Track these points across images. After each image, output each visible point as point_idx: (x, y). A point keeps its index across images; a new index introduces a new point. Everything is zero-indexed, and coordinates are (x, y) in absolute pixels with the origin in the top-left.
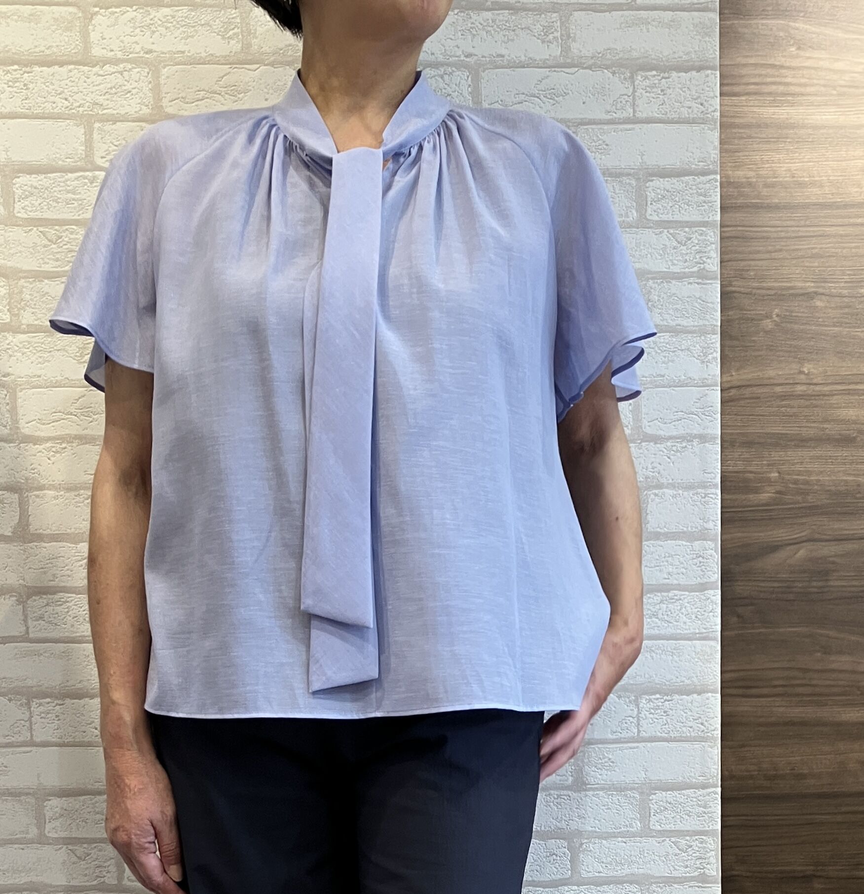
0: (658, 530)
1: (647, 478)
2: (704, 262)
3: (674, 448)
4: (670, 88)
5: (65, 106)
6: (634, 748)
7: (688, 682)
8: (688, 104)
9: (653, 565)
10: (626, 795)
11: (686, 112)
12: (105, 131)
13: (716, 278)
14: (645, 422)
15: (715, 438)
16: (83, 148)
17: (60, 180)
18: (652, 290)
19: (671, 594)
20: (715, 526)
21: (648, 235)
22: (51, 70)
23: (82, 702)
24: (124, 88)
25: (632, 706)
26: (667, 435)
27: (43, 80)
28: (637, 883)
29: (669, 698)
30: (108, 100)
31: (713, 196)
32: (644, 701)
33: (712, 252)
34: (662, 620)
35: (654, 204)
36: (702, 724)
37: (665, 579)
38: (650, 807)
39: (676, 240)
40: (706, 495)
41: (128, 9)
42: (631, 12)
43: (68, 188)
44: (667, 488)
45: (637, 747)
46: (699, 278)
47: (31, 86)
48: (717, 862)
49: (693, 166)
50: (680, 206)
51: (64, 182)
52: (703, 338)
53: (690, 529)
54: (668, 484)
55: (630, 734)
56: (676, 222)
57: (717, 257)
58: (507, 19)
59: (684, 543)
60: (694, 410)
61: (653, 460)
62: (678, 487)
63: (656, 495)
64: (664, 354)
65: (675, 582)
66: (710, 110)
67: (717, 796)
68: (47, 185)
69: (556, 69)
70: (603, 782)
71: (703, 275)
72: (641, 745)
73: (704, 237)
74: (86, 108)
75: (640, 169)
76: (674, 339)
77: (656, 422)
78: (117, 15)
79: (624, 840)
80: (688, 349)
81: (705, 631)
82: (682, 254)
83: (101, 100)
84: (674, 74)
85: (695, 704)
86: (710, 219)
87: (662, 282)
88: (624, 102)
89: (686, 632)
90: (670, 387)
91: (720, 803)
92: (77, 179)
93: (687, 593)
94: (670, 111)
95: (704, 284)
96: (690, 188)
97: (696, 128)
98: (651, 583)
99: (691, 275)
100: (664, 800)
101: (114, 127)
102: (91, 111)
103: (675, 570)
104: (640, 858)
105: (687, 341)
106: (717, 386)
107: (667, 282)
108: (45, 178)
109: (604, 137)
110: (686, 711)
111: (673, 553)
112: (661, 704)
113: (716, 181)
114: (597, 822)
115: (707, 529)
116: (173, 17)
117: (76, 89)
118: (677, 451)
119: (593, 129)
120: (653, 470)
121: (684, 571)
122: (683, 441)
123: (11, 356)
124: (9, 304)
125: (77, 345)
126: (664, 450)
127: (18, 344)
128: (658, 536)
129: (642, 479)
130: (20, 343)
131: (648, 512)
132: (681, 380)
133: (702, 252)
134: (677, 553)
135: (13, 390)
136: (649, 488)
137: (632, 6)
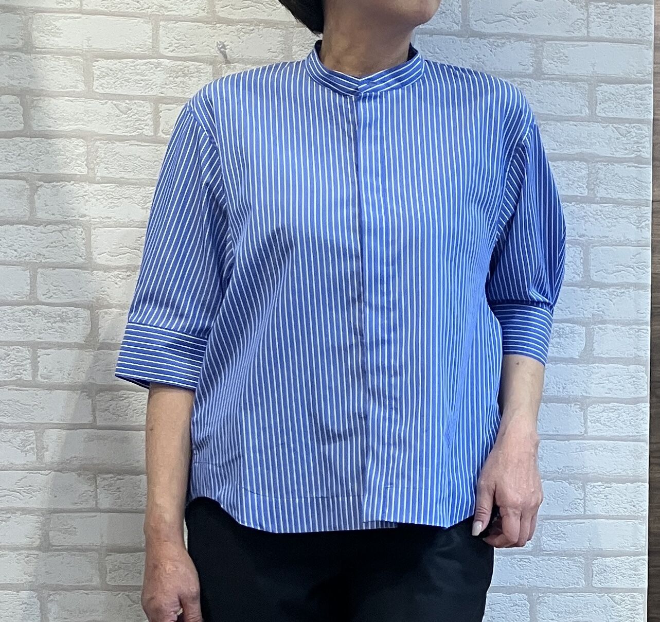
0: (602, 355)
1: (594, 315)
2: (641, 151)
3: (615, 293)
4: (615, 16)
5: (137, 7)
6: (581, 523)
7: (623, 473)
8: (629, 28)
9: (598, 383)
11: (628, 34)
12: (168, 28)
13: (648, 164)
14: (592, 272)
15: (647, 286)
16: (151, 41)
17: (131, 64)
18: (600, 171)
19: (611, 405)
20: (646, 354)
21: (597, 128)
25: (580, 491)
26: (610, 282)
29: (609, 485)
31: (648, 100)
32: (589, 487)
33: (646, 143)
34: (604, 425)
35: (602, 104)
36: (634, 506)
37: (607, 393)
39: (619, 133)
40: (640, 330)
43: (138, 71)
44: (608, 323)
46: (635, 163)
49: (633, 76)
50: (622, 106)
51: (134, 66)
52: (638, 209)
53: (626, 355)
54: (610, 320)
55: (578, 513)
56: (619, 118)
57: (650, 147)
59: (622, 366)
60: (630, 264)
61: (599, 301)
62: (618, 324)
63: (600, 328)
64: (608, 219)
65: (615, 396)
66: (646, 34)
67: (645, 562)
70: (557, 549)
71: (639, 161)
72: (586, 521)
73: (640, 132)
74: (154, 10)
75: (591, 77)
76: (616, 209)
77: (601, 272)
80: (627, 218)
81: (637, 434)
82: (623, 143)
84: (619, 5)
85: (629, 490)
86: (646, 118)
87: (608, 164)
88: (580, 24)
90: (612, 246)
91: (647, 567)
92: (145, 64)
93: (623, 405)
94: (616, 33)
95: (640, 166)
96: (630, 93)
97: (635, 47)
99: (630, 160)
100: (604, 564)
101: (176, 25)
102: (158, 12)
103: (614, 387)
105: (626, 211)
106: (649, 246)
107: (611, 165)
108: (119, 62)
109: (565, 51)
111: (613, 374)
112: (602, 489)
113: (650, 89)
115: (639, 356)
118: (618, 295)
119: (556, 45)
120: (598, 310)
121: (622, 388)
122: (621, 288)
123: (87, 201)
124: (86, 160)
125: (141, 194)
126: (607, 294)
127: (93, 192)
128: (601, 360)
129: (590, 317)
130: (96, 191)
131: (594, 341)
132: (620, 241)
133: (638, 142)
134: (616, 374)
135: (88, 228)
136: (595, 323)
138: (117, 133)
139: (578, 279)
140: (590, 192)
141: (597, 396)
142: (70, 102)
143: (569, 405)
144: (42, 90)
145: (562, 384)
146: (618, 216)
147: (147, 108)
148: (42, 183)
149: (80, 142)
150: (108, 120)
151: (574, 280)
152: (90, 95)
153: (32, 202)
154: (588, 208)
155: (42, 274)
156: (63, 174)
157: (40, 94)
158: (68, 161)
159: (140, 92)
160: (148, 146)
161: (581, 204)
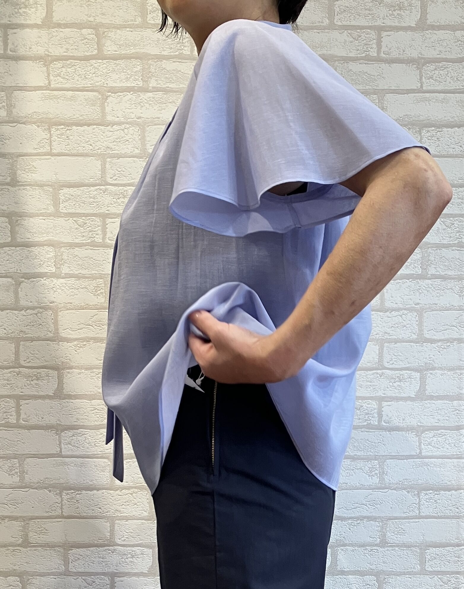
0: (432, 394)
1: (426, 364)
2: (462, 238)
3: (442, 347)
4: (442, 137)
5: (90, 149)
6: (417, 522)
7: (449, 483)
8: (453, 146)
9: (429, 415)
10: (411, 550)
11: (452, 151)
12: (113, 163)
14: (425, 332)
16: (101, 173)
17: (86, 191)
18: (431, 254)
19: (439, 432)
22: (82, 128)
23: (92, 493)
24: (124, 138)
25: (416, 498)
26: (438, 338)
27: (78, 134)
29: (438, 493)
30: (115, 145)
32: (423, 494)
34: (434, 447)
36: (457, 508)
37: (436, 423)
38: (426, 557)
39: (445, 225)
40: (461, 374)
41: (128, 93)
42: (420, 94)
43: (91, 196)
44: (437, 369)
45: (419, 521)
46: (458, 247)
47: (71, 137)
49: (456, 182)
51: (88, 192)
52: (460, 282)
53: (451, 394)
54: (439, 367)
55: (414, 514)
59: (448, 402)
60: (454, 324)
61: (430, 353)
62: (444, 369)
63: (431, 374)
64: (438, 292)
65: (442, 425)
68: (79, 194)
70: (398, 542)
72: (421, 520)
74: (102, 150)
76: (443, 283)
77: (432, 331)
78: (121, 97)
79: (410, 576)
80: (451, 289)
81: (459, 453)
82: (448, 233)
83: (111, 145)
84: (445, 129)
85: (453, 496)
87: (437, 249)
89: (448, 454)
90: (441, 311)
92: (96, 190)
93: (449, 431)
94: (442, 150)
95: (461, 251)
99: (454, 245)
100: (434, 553)
101: (118, 161)
102: (105, 151)
103: (442, 418)
104: (419, 587)
105: (451, 284)
107: (439, 250)
108: (78, 190)
110: (448, 500)
111: (441, 408)
112: (433, 496)
114: (394, 566)
115: (461, 394)
116: (153, 98)
117: (96, 139)
118: (445, 348)
120: (429, 359)
121: (447, 418)
122: (447, 342)
123: (55, 291)
124: (55, 262)
125: (93, 285)
126: (437, 347)
127: (60, 285)
128: (431, 398)
129: (423, 365)
130: (61, 284)
131: (426, 384)
132: (446, 307)
133: (460, 232)
134: (443, 408)
135: (55, 311)
136: (427, 370)
137: (420, 91)
138: (77, 241)
139: (415, 337)
140: (423, 270)
141: (428, 425)
142: (44, 220)
143: (408, 432)
144: (24, 212)
145: (402, 417)
146: (445, 288)
147: (97, 222)
148: (23, 279)
149: (51, 249)
150: (70, 232)
151: (411, 337)
152: (57, 214)
153: (16, 293)
154: (421, 283)
155: (24, 345)
156: (38, 273)
157: (22, 215)
158: (42, 263)
159: (93, 210)
160: (99, 249)
161: (416, 280)
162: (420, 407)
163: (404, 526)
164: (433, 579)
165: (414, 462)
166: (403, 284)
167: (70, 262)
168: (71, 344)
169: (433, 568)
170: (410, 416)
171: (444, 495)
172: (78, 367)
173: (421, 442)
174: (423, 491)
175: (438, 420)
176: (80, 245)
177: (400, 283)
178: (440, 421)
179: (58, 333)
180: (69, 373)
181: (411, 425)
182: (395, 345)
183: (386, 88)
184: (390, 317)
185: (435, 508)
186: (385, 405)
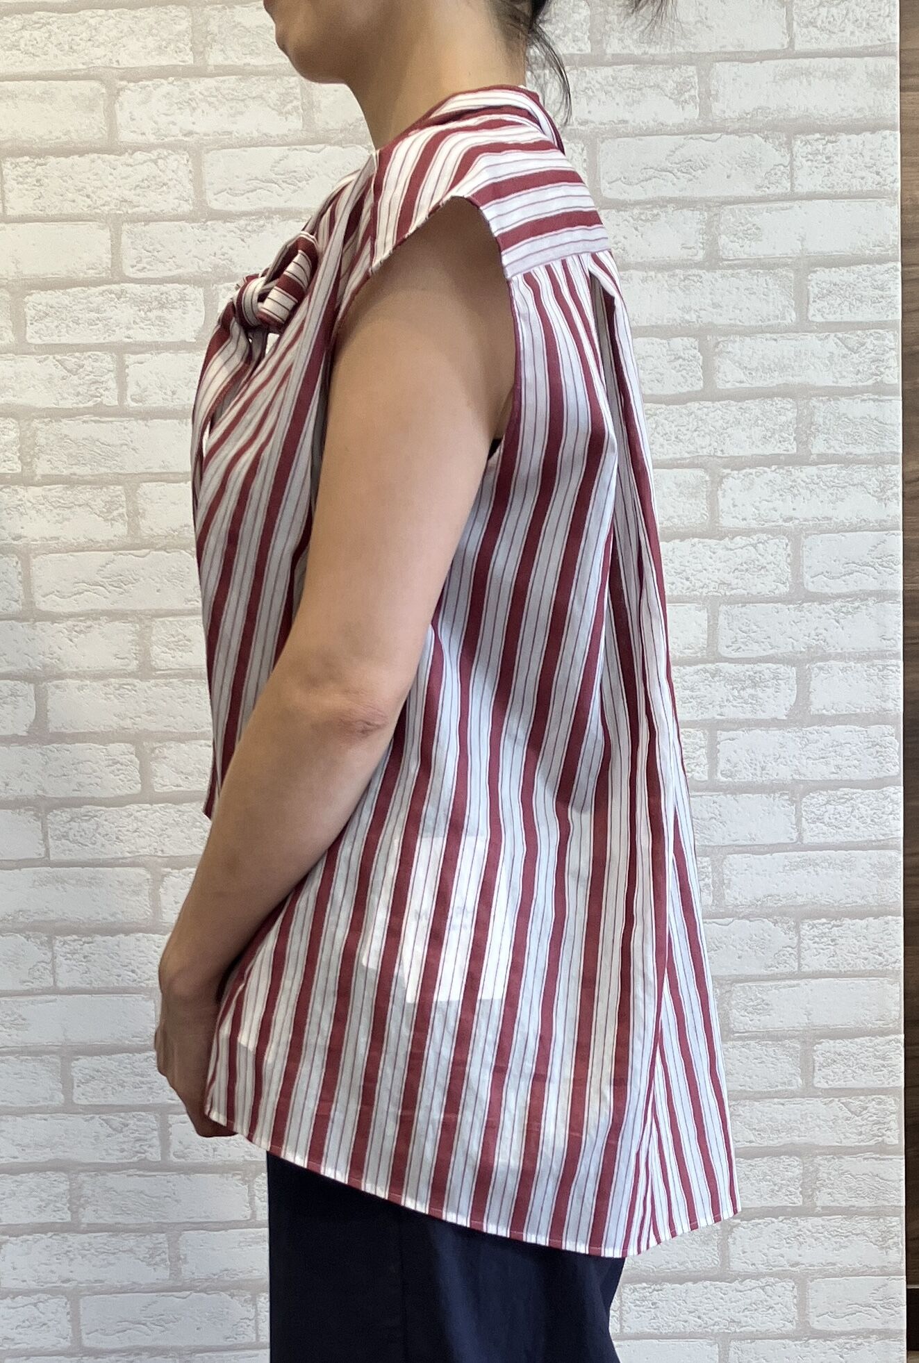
0: (824, 712)
1: (809, 647)
2: (882, 373)
3: (844, 609)
4: (836, 154)
5: (87, 204)
6: (794, 986)
7: (861, 902)
8: (859, 173)
9: (817, 757)
10: (783, 1046)
11: (857, 184)
12: (135, 234)
13: (895, 394)
14: (807, 577)
15: (897, 595)
16: (109, 256)
17: (80, 296)
18: (815, 411)
19: (838, 793)
20: (895, 705)
21: (811, 340)
24: (158, 179)
25: (791, 934)
26: (835, 592)
28: (799, 1155)
29: (838, 923)
30: (138, 195)
31: (892, 289)
32: (806, 927)
33: (890, 360)
34: (829, 825)
35: (818, 301)
36: (880, 955)
37: (834, 773)
38: (814, 1060)
39: (846, 347)
40: (885, 667)
41: (163, 81)
42: (787, 61)
43: (91, 305)
44: (833, 659)
45: (797, 985)
46: (874, 394)
47: (46, 181)
48: (899, 1128)
49: (867, 252)
50: (849, 303)
51: (85, 298)
52: (880, 469)
53: (863, 709)
54: (836, 654)
55: (788, 969)
56: (846, 323)
57: (898, 366)
58: (631, 76)
59: (857, 728)
60: (869, 559)
61: (817, 624)
62: (849, 659)
63: (820, 668)
64: (831, 491)
65: (846, 777)
66: (888, 182)
67: (899, 1044)
69: (693, 136)
70: (754, 1029)
71: (879, 390)
72: (802, 982)
73: (880, 342)
74: (112, 207)
75: (799, 258)
76: (844, 472)
77: (822, 576)
78: (148, 89)
79: (781, 1101)
80: (862, 484)
81: (883, 838)
82: (853, 363)
83: (130, 195)
84: (842, 137)
85: (872, 930)
86: (890, 318)
87: (828, 400)
88: (779, 173)
89: (860, 839)
90: (838, 532)
91: (903, 1054)
92: (101, 293)
93: (860, 791)
94: (838, 184)
95: (882, 401)
96: (863, 280)
97: (872, 204)
98: (815, 779)
99: (865, 390)
100: (833, 1050)
101: (146, 228)
102: (118, 209)
103: (845, 763)
104: (801, 1123)
105: (861, 474)
106: (897, 529)
107: (834, 400)
109: (755, 219)
110: (859, 938)
111: (843, 742)
112: (826, 930)
113: (896, 270)
114: (747, 1079)
115: (886, 710)
116: (217, 89)
117: (99, 183)
118: (848, 613)
119: (740, 211)
120: (816, 638)
121: (856, 762)
122: (854, 600)
123: (23, 514)
124: (20, 450)
125: (103, 498)
126: (831, 612)
127: (31, 500)
128: (822, 720)
129: (803, 650)
130: (35, 498)
131: (811, 690)
132: (851, 524)
133: (878, 360)
134: (848, 741)
135: (25, 556)
136: (812, 660)
137: (789, 53)
138: (64, 404)
139: (784, 589)
140: (799, 447)
143: (772, 795)
145: (760, 762)
146: (847, 482)
147: (107, 362)
150: (49, 385)
152: (21, 348)
154: (796, 473)
159: (96, 337)
160: (111, 422)
161: (786, 468)
162: (797, 739)
163: (767, 994)
164: (830, 1105)
165: (786, 857)
166: (758, 477)
167: (51, 450)
168: (61, 625)
169: (830, 1083)
170: (776, 760)
171: (852, 927)
172: (77, 674)
173: (802, 816)
174: (806, 921)
175: (838, 767)
176: (71, 414)
177: (751, 474)
178: (840, 769)
179: (32, 603)
180: (57, 687)
181: (778, 780)
182: (744, 609)
183: (714, 49)
184: (731, 550)
185: (833, 956)
186: (722, 738)
